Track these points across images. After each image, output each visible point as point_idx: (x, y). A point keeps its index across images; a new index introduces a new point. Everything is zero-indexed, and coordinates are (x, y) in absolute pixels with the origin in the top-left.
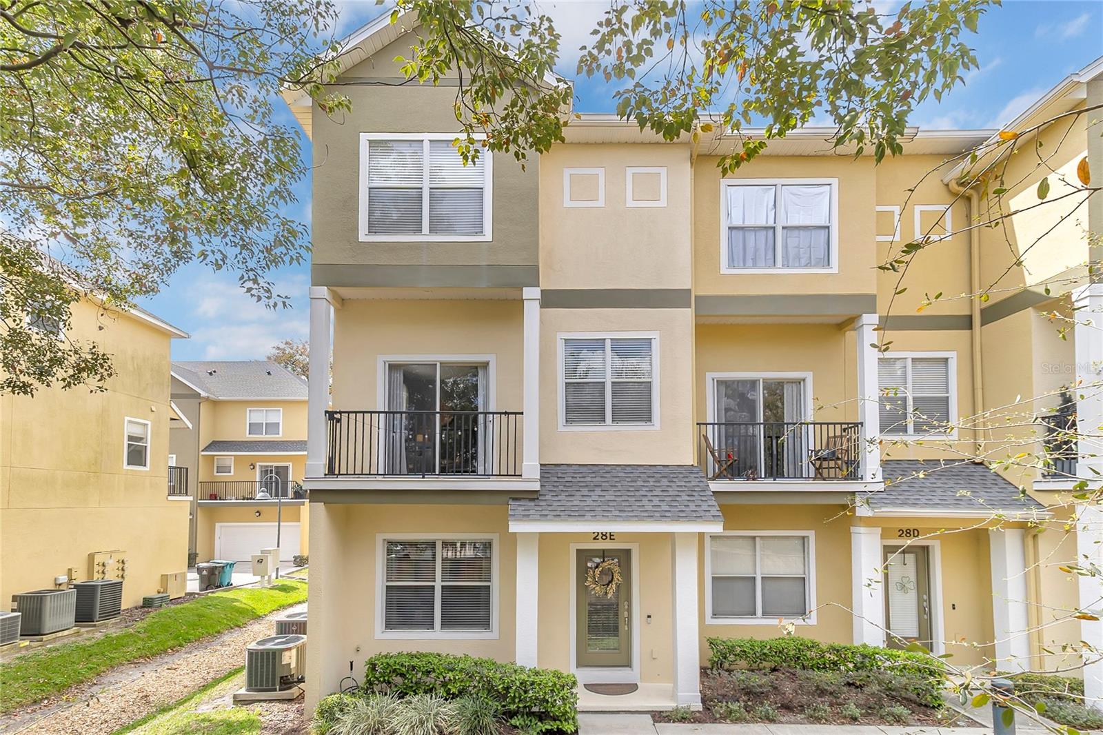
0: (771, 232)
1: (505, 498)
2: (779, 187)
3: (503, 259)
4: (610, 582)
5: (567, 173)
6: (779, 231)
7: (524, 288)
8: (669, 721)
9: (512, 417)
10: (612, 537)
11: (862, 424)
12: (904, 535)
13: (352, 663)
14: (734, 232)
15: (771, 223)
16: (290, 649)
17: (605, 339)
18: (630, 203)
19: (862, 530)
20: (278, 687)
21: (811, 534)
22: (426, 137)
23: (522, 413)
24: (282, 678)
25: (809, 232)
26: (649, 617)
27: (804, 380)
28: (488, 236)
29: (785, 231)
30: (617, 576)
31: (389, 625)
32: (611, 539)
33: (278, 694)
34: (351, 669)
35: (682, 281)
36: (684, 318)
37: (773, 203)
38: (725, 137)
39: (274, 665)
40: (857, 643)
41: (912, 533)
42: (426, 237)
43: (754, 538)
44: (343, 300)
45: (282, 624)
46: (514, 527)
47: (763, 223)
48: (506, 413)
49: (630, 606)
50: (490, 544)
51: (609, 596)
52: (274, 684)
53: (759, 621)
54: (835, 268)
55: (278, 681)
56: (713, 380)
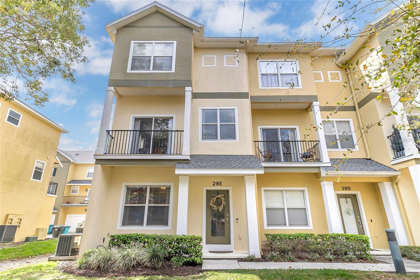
0: (276, 76)
1: (175, 163)
2: (278, 62)
3: (178, 78)
4: (221, 204)
5: (203, 56)
6: (279, 75)
7: (186, 87)
8: (245, 261)
9: (179, 132)
10: (221, 184)
11: (319, 141)
12: (344, 189)
13: (104, 239)
14: (263, 76)
15: (276, 73)
16: (78, 236)
17: (217, 109)
18: (225, 65)
19: (325, 182)
20: (70, 254)
21: (306, 189)
22: (154, 42)
23: (183, 131)
24: (72, 249)
25: (290, 76)
26: (237, 219)
27: (295, 129)
28: (173, 70)
29: (281, 75)
30: (223, 202)
31: (124, 224)
32: (220, 185)
33: (69, 257)
34: (104, 242)
35: (245, 89)
36: (247, 102)
37: (276, 67)
38: (257, 46)
39: (70, 243)
40: (330, 233)
41: (347, 188)
42: (151, 71)
43: (282, 191)
44: (120, 96)
45: (78, 229)
46: (178, 172)
47: (273, 73)
48: (177, 131)
49: (229, 216)
50: (170, 188)
51: (220, 210)
52: (68, 253)
53: (288, 227)
54: (301, 87)
55: (70, 250)
56: (261, 129)
